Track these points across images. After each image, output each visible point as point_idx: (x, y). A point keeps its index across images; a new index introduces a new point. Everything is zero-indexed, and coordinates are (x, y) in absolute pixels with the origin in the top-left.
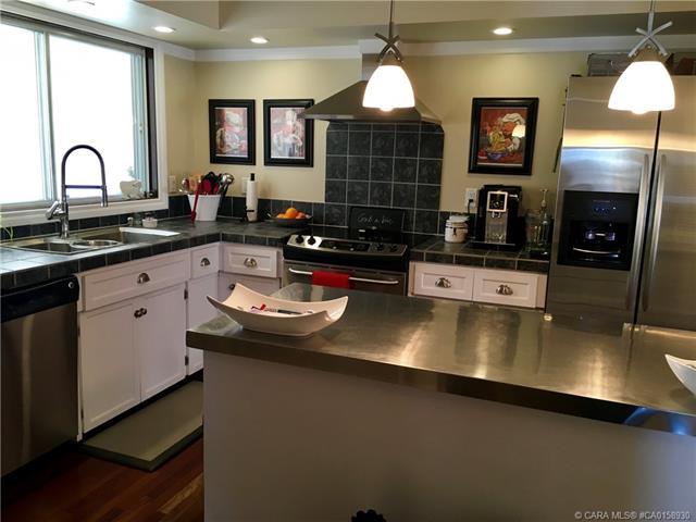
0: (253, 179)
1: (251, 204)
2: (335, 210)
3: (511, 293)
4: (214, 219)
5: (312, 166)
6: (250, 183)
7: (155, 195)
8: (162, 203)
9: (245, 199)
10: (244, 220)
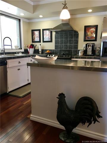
0: (40, 45)
1: (40, 50)
5: (52, 42)
8: (23, 50)
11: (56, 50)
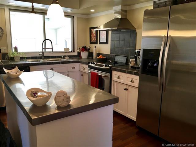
0: (95, 48)
1: (94, 54)
2: (112, 56)
3: (133, 82)
4: (86, 58)
5: (108, 44)
6: (94, 49)
7: (74, 52)
8: (76, 54)
9: (93, 53)
10: (93, 58)
11: (111, 55)
